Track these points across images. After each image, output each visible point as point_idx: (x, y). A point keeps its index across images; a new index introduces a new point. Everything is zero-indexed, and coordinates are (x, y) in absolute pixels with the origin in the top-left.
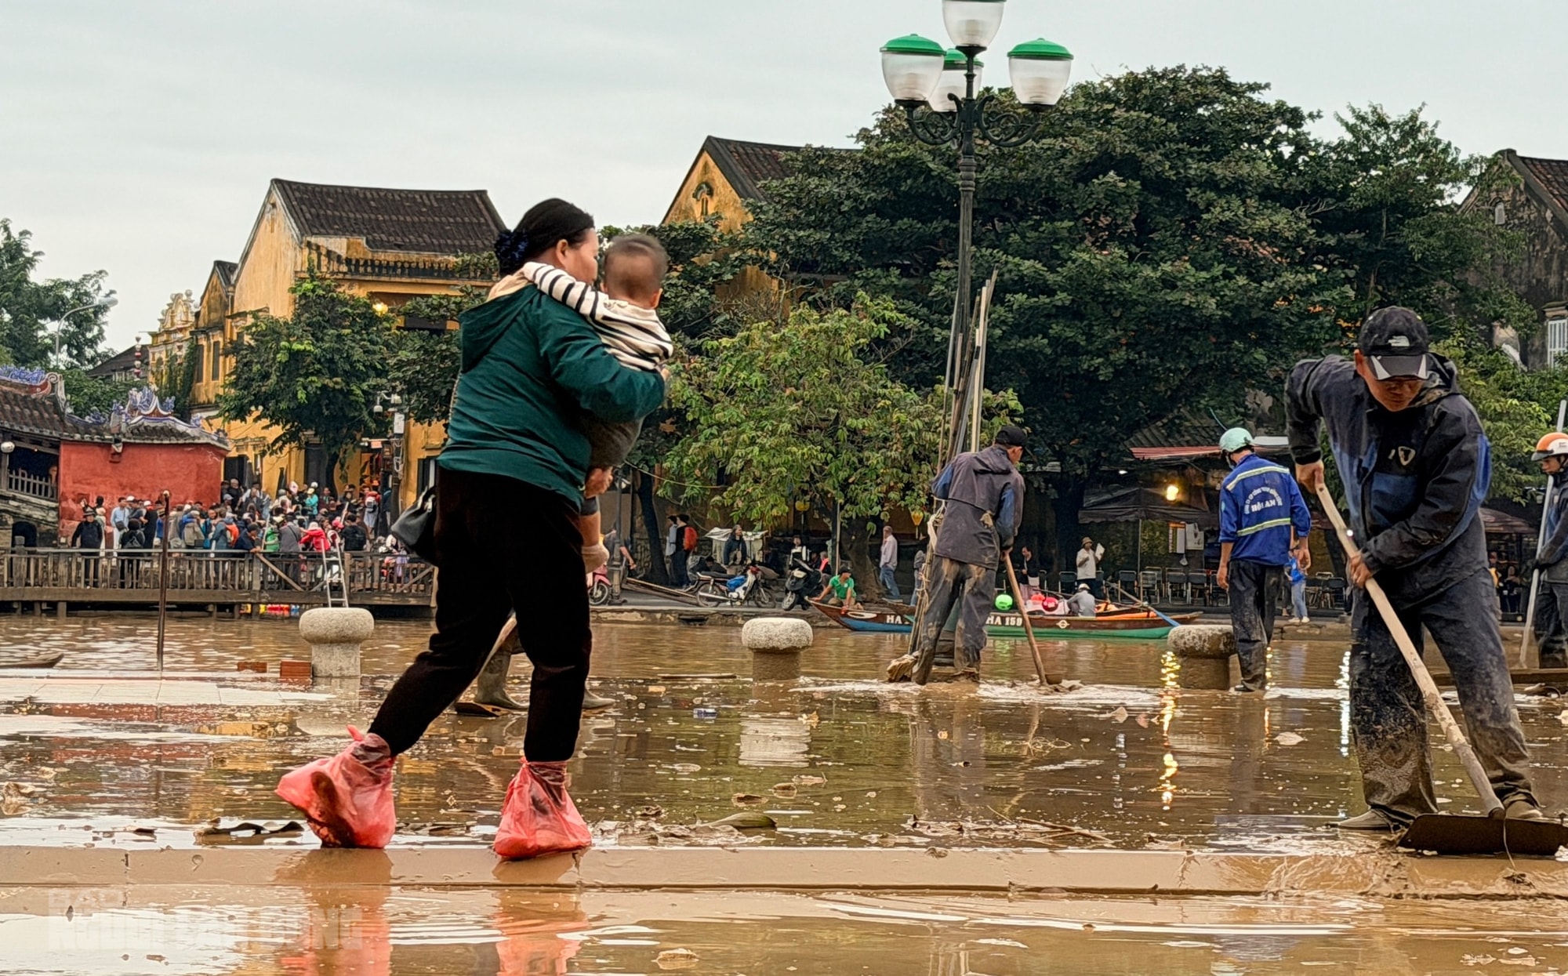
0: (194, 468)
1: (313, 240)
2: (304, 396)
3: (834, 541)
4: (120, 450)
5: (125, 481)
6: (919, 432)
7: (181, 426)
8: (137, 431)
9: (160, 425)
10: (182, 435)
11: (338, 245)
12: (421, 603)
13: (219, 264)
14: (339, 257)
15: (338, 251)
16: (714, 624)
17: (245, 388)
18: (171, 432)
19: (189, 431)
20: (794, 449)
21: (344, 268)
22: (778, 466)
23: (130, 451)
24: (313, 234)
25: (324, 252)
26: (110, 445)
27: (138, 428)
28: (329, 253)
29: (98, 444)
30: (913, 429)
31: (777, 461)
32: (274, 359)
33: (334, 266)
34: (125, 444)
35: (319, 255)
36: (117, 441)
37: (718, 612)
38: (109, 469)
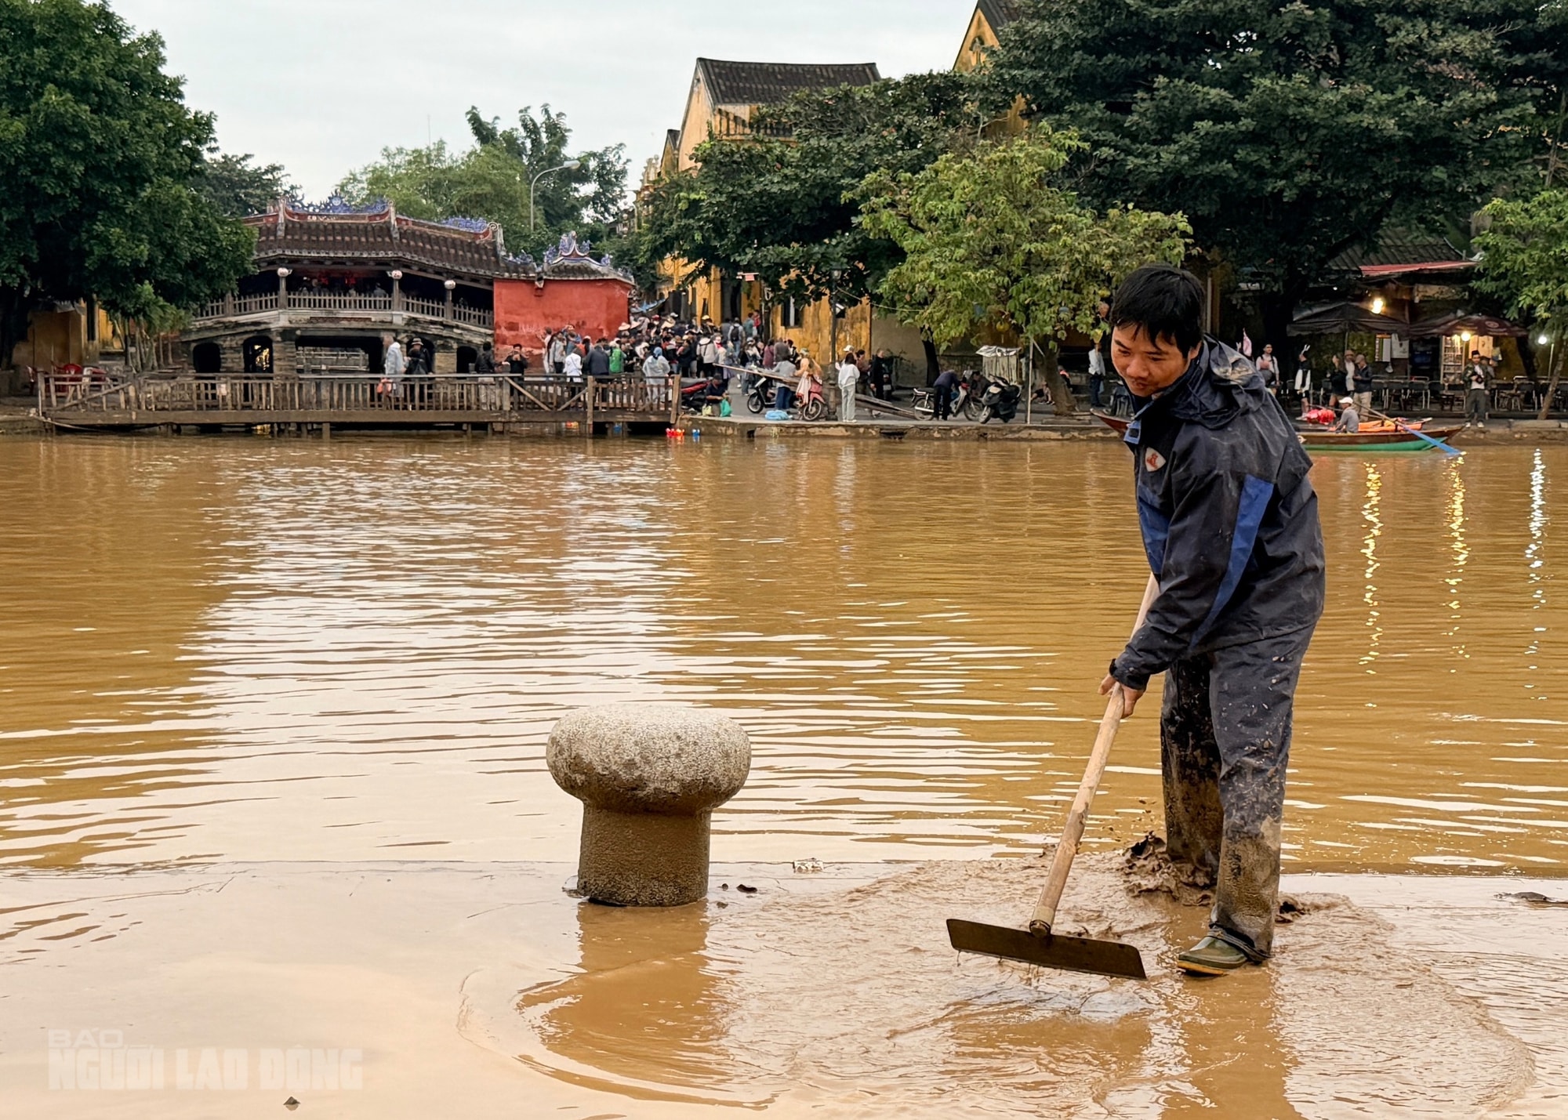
0: (605, 299)
1: (723, 107)
2: (700, 238)
3: (1028, 358)
4: (541, 286)
5: (547, 312)
6: (1088, 254)
7: (594, 265)
8: (560, 270)
9: (578, 264)
10: (594, 272)
11: (743, 111)
12: (661, 420)
13: (670, 131)
14: (744, 121)
15: (743, 117)
16: (912, 438)
17: (659, 232)
18: (587, 271)
19: (600, 269)
20: (969, 273)
21: (748, 131)
22: (954, 290)
23: (551, 287)
24: (724, 102)
25: (732, 117)
26: (533, 282)
27: (558, 267)
28: (736, 118)
29: (524, 281)
30: (1080, 252)
31: (954, 285)
32: (677, 207)
33: (740, 129)
34: (546, 280)
35: (728, 120)
36: (540, 279)
37: (916, 426)
38: (534, 300)
